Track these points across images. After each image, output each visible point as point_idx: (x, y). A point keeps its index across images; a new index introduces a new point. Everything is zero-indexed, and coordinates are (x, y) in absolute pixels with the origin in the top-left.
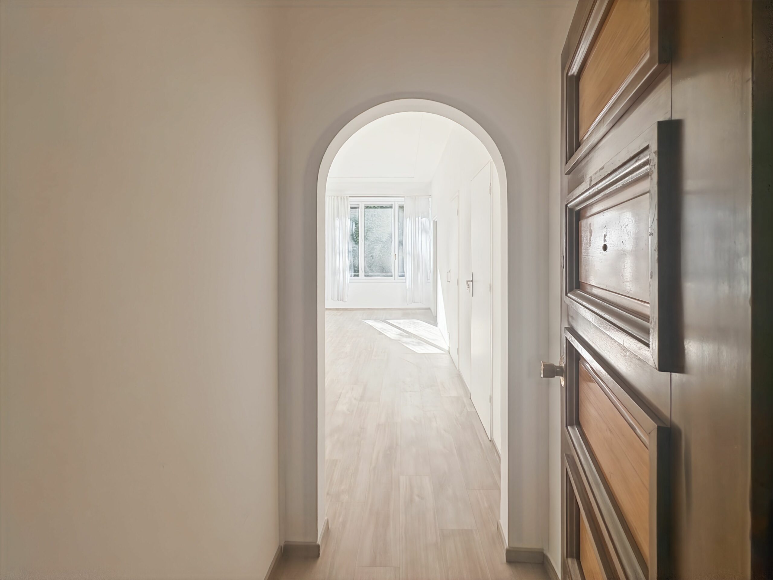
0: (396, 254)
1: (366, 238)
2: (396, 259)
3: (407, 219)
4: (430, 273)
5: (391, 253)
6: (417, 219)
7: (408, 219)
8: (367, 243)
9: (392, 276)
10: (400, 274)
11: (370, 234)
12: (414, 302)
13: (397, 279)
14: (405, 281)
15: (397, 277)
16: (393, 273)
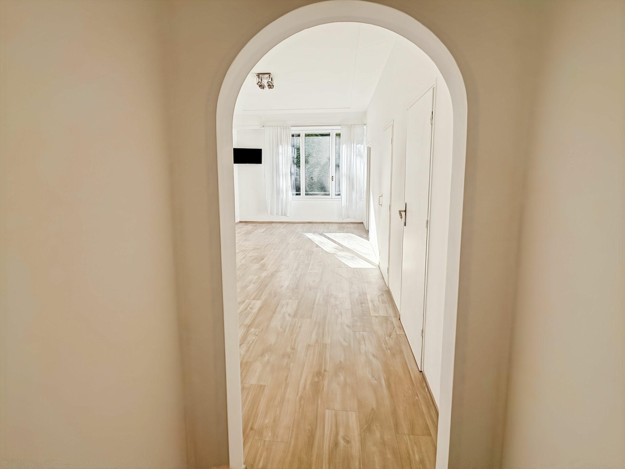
0: (333, 176)
1: (307, 162)
2: (333, 181)
3: (343, 146)
5: (329, 175)
6: (352, 145)
7: (344, 146)
8: (308, 166)
9: (329, 195)
10: (337, 193)
11: (310, 159)
12: (349, 218)
13: (333, 198)
14: (340, 199)
15: (334, 196)
16: (330, 192)
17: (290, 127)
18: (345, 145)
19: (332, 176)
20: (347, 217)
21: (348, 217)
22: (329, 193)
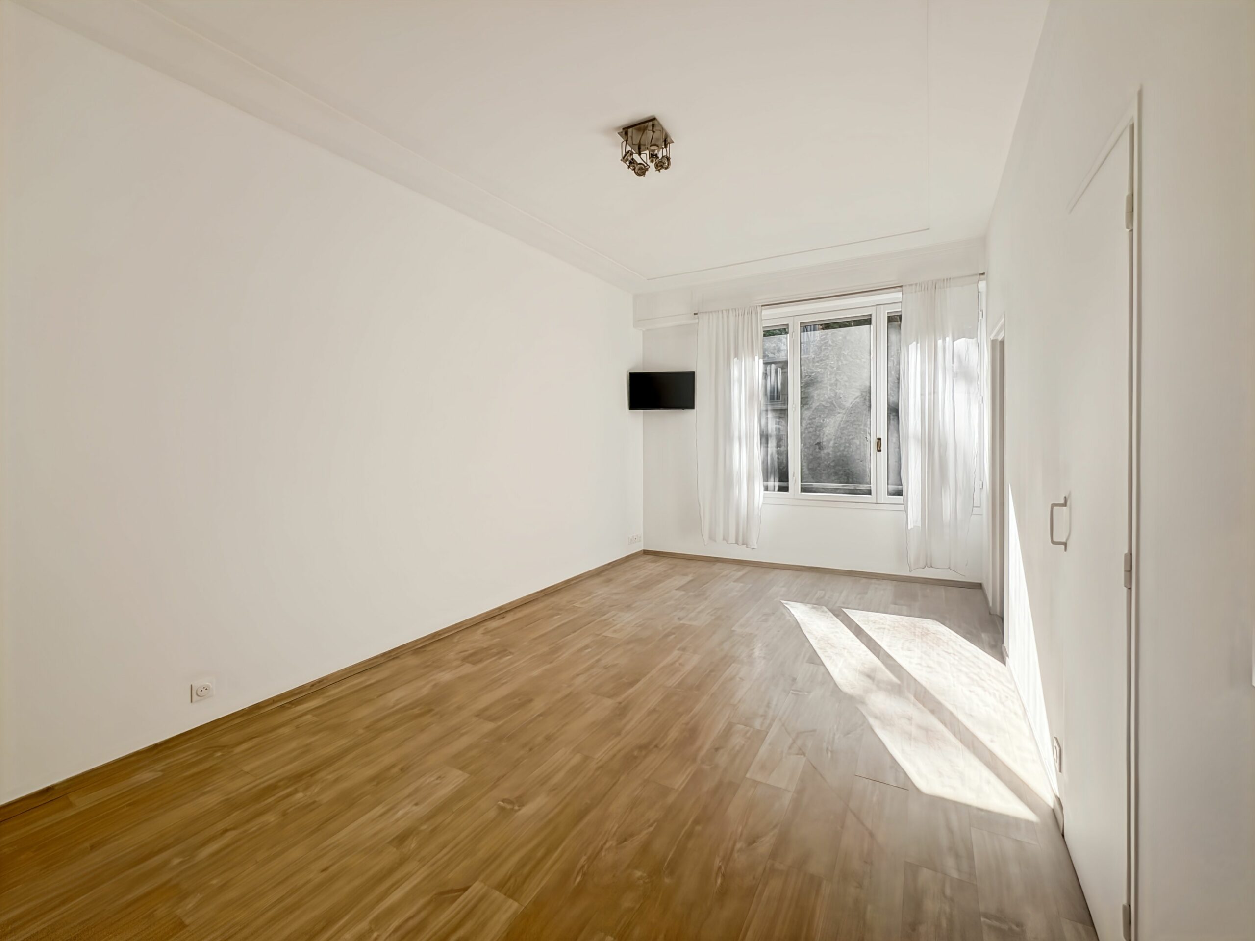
0: (880, 439)
1: (805, 401)
2: (880, 451)
3: (910, 346)
4: (981, 489)
5: (868, 437)
6: (940, 342)
7: (913, 346)
8: (807, 413)
9: (869, 492)
10: (892, 488)
11: (815, 393)
12: (931, 566)
13: (883, 502)
14: (902, 508)
15: (884, 497)
16: (872, 485)
17: (759, 309)
18: (917, 343)
19: (878, 437)
20: (926, 565)
21: (929, 564)
22: (870, 487)
